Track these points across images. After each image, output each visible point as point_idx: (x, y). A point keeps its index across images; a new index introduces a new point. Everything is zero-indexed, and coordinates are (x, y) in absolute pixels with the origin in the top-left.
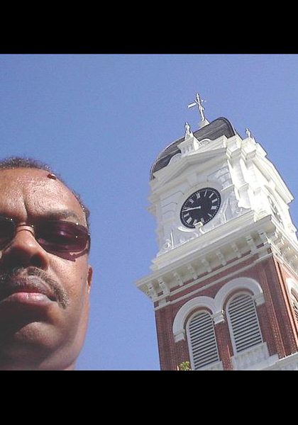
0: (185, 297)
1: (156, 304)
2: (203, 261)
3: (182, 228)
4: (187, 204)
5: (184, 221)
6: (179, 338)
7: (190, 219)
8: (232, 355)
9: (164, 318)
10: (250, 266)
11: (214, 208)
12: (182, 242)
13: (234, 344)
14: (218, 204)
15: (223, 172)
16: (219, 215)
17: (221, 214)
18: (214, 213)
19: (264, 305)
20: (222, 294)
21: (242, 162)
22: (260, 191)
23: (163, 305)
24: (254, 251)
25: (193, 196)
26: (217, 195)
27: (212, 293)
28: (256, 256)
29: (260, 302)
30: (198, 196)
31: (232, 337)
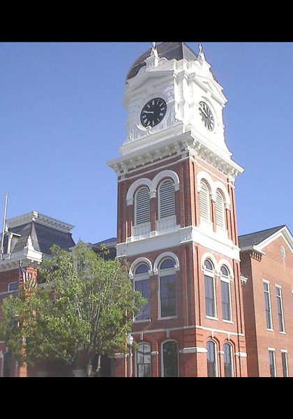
0: (137, 176)
1: (119, 178)
2: (148, 155)
3: (140, 127)
4: (145, 108)
5: (142, 120)
6: (130, 203)
7: (146, 120)
8: (157, 219)
9: (123, 188)
10: (175, 163)
11: (161, 114)
12: (139, 137)
13: (159, 212)
14: (164, 112)
15: (170, 89)
16: (163, 122)
17: (164, 121)
18: (161, 118)
19: (178, 191)
20: (157, 178)
21: (185, 81)
22: (193, 105)
23: (123, 179)
24: (179, 153)
25: (150, 103)
26: (165, 105)
27: (151, 177)
28: (180, 157)
29: (177, 189)
30: (153, 103)
31: (159, 208)
